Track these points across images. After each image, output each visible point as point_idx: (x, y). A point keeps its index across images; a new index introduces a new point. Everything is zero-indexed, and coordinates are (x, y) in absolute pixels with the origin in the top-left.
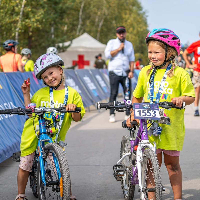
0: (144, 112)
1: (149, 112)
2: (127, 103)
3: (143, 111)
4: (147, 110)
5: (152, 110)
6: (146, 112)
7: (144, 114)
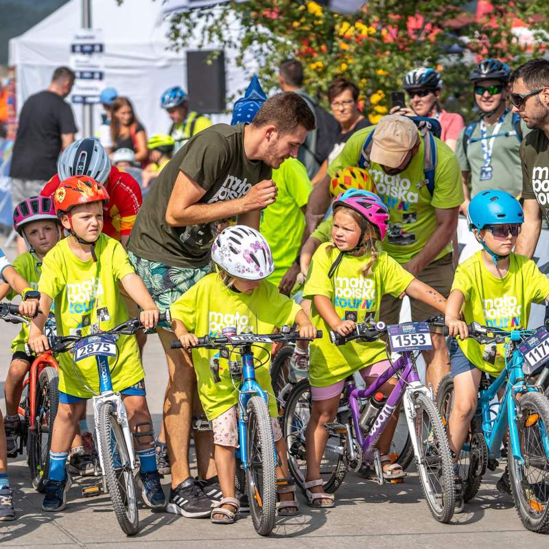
0: (407, 338)
1: (414, 337)
2: (378, 326)
3: (405, 337)
4: (410, 335)
5: (417, 334)
6: (410, 338)
7: (407, 342)
